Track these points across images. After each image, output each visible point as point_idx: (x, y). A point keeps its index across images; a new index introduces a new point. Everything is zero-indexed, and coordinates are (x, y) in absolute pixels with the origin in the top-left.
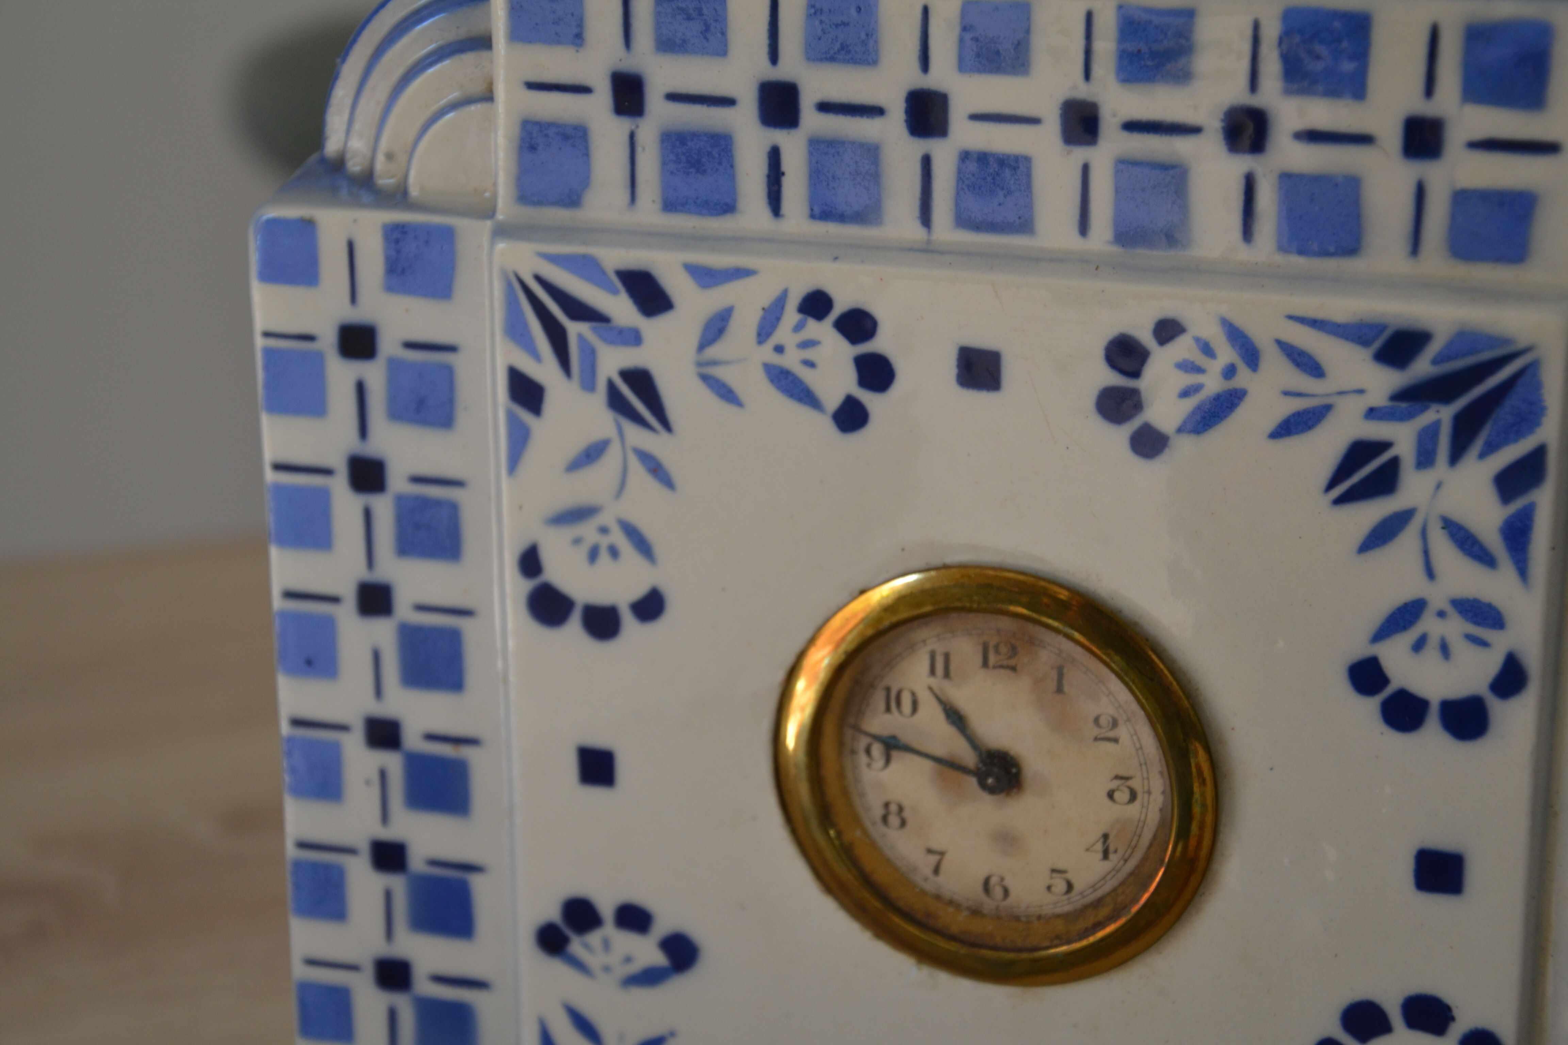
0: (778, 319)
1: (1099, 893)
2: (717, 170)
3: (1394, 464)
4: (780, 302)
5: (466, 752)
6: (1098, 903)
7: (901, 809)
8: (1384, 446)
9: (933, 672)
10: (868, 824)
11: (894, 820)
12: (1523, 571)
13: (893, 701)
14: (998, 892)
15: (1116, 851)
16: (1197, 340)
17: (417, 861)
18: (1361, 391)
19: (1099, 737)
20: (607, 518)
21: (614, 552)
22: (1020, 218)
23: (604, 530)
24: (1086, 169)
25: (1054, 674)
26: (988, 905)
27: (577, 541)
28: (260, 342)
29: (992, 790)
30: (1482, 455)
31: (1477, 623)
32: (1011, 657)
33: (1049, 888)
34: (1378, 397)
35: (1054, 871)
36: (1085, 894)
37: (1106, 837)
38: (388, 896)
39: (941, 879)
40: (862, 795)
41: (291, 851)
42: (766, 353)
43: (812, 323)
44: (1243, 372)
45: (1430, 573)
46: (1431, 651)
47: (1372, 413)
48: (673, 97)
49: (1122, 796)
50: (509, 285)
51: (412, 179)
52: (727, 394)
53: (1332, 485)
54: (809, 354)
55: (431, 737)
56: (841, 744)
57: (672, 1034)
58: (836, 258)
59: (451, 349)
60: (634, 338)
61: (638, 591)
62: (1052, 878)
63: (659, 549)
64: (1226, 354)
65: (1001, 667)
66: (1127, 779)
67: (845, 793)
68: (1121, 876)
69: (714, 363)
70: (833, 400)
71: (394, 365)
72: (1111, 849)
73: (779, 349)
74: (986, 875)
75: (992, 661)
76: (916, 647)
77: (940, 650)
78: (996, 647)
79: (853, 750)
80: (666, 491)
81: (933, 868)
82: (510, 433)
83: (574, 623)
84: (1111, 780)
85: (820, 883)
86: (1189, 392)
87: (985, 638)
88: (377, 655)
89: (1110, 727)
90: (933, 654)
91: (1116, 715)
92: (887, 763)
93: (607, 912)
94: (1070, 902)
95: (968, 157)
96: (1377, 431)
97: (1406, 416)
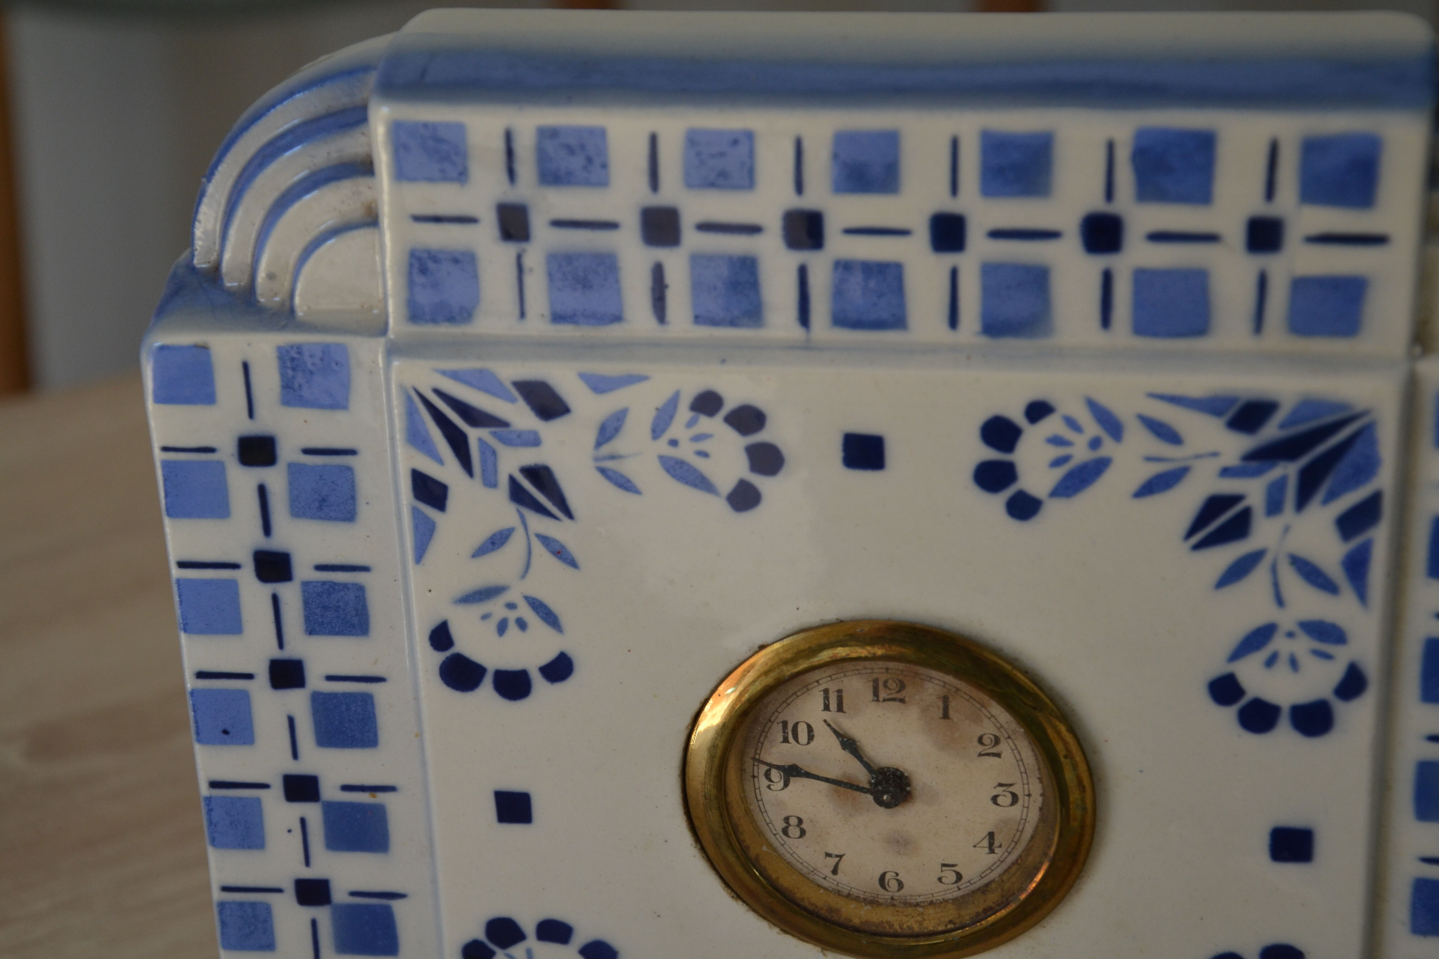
0: (671, 417)
1: (985, 881)
2: (603, 285)
3: (1246, 514)
4: (673, 402)
5: (382, 798)
6: (984, 889)
7: (800, 821)
8: (1235, 499)
9: (827, 708)
10: (769, 835)
11: (794, 831)
12: (1362, 594)
13: (790, 733)
14: (893, 885)
15: (1000, 846)
16: (1066, 418)
17: (339, 895)
18: (1215, 454)
19: (983, 753)
20: (513, 595)
21: (522, 624)
22: (893, 316)
23: (511, 606)
24: (954, 272)
25: (941, 704)
26: (884, 896)
27: (486, 617)
28: (159, 456)
29: (887, 805)
30: (1326, 501)
31: (1322, 641)
32: (899, 691)
33: (940, 879)
34: (1231, 459)
35: (944, 865)
36: (973, 881)
37: (991, 835)
38: (314, 924)
39: (840, 878)
40: (763, 811)
41: (217, 895)
42: (662, 447)
43: (703, 419)
44: (1108, 443)
45: (1280, 601)
46: (1282, 667)
47: (1226, 472)
48: (558, 224)
49: (1005, 800)
50: (409, 398)
51: (297, 300)
52: (625, 484)
53: (1191, 533)
54: (703, 446)
55: (348, 788)
56: (742, 770)
58: (722, 359)
59: (351, 452)
60: (534, 441)
61: (548, 656)
62: (942, 871)
63: (564, 620)
64: (1092, 428)
65: (891, 700)
66: (1009, 785)
67: (748, 812)
68: (1005, 866)
69: (613, 457)
70: (726, 484)
71: (294, 469)
72: (997, 843)
73: (674, 443)
74: (882, 872)
75: (883, 695)
76: (810, 687)
77: (833, 687)
78: (885, 683)
79: (754, 777)
80: (570, 570)
81: (832, 869)
82: (416, 528)
83: (487, 687)
84: (995, 788)
85: (730, 891)
86: (1057, 462)
87: (875, 676)
88: (291, 722)
89: (993, 744)
90: (826, 692)
91: (998, 734)
92: (786, 784)
93: (529, 926)
94: (959, 889)
95: (843, 266)
96: (1230, 486)
97: (1257, 473)
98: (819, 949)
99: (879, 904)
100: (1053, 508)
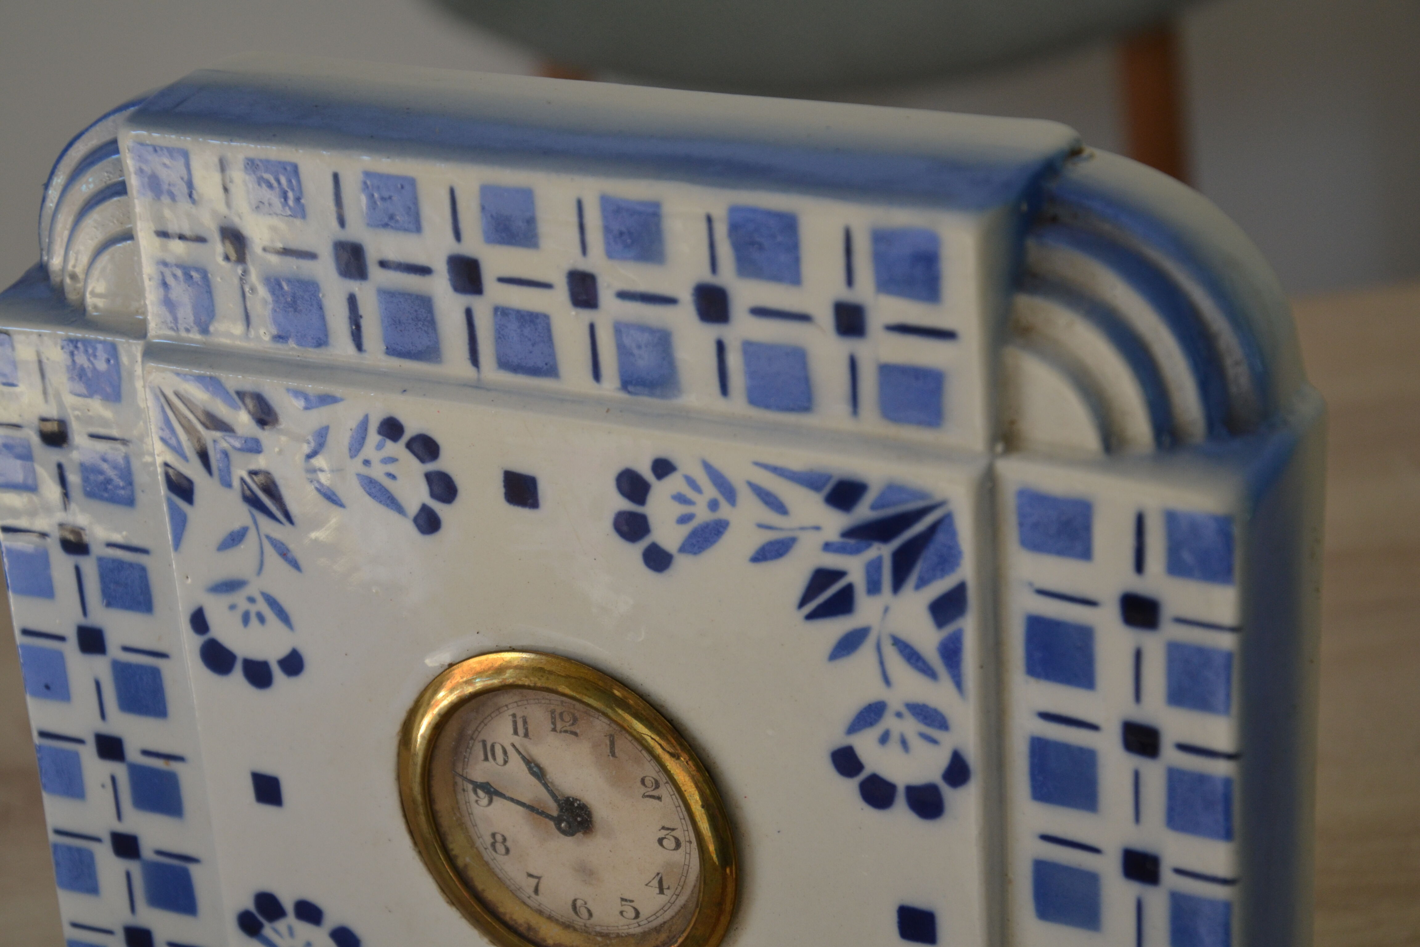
0: (364, 439)
1: (660, 920)
2: (310, 310)
3: (849, 590)
4: (364, 426)
5: (175, 766)
6: (658, 930)
7: (505, 840)
8: (839, 574)
9: (516, 732)
10: (482, 849)
11: (501, 848)
12: (958, 683)
13: (489, 752)
14: (584, 913)
15: (668, 888)
16: (687, 477)
17: (147, 851)
18: (817, 528)
19: (646, 794)
20: (252, 589)
21: (261, 618)
22: (546, 364)
23: (251, 600)
24: (592, 328)
25: (608, 742)
26: (579, 922)
27: (232, 607)
29: (565, 832)
30: (918, 587)
31: (928, 725)
32: (573, 724)
33: (621, 913)
34: (832, 534)
35: (623, 899)
36: (650, 919)
37: (660, 876)
38: (128, 875)
39: (540, 898)
40: (475, 826)
41: (51, 837)
42: (356, 466)
43: (389, 444)
44: (724, 506)
45: (887, 680)
46: (894, 746)
47: (828, 547)
48: (269, 250)
49: (669, 843)
50: (158, 401)
51: (88, 297)
52: (333, 499)
53: (803, 603)
54: (391, 468)
55: (146, 753)
58: (405, 391)
59: (127, 442)
60: (257, 448)
61: (283, 651)
62: (622, 905)
63: (294, 618)
64: (710, 491)
65: (566, 732)
66: (673, 830)
67: (461, 822)
68: (674, 909)
69: (318, 471)
70: (413, 508)
72: (665, 886)
73: (367, 463)
74: (573, 898)
75: (559, 726)
76: (502, 710)
77: (519, 715)
78: (561, 714)
79: (464, 790)
80: (294, 572)
81: (533, 889)
82: (172, 518)
83: (238, 673)
84: (660, 830)
85: (445, 896)
86: (684, 519)
87: (552, 707)
88: (98, 685)
89: (654, 787)
90: (514, 716)
91: (658, 778)
92: (490, 802)
93: (289, 906)
94: (639, 925)
95: (501, 312)
96: (833, 561)
97: (855, 551)
99: (575, 930)
100: (682, 563)
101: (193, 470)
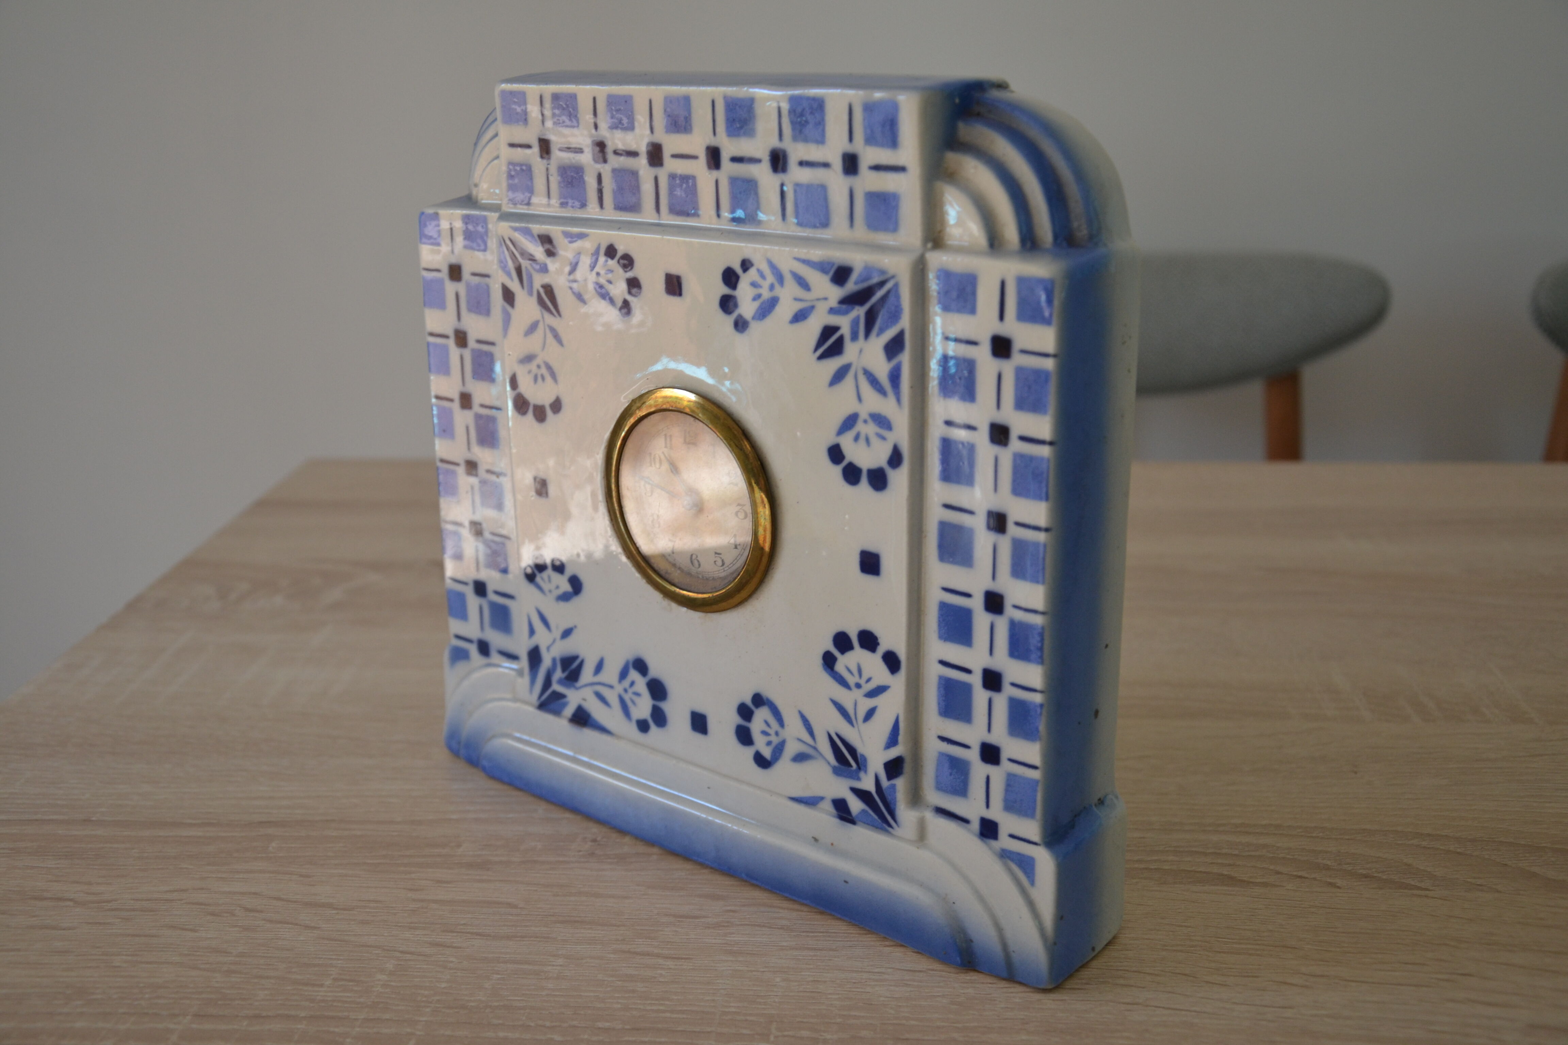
0: (597, 259)
1: (735, 567)
2: (579, 185)
3: (841, 340)
4: (598, 251)
5: (499, 479)
7: (658, 518)
8: (836, 329)
9: (666, 447)
12: (899, 400)
13: (652, 460)
14: (696, 563)
16: (758, 270)
17: (487, 532)
18: (826, 299)
19: (730, 482)
20: (538, 361)
21: (543, 378)
22: (693, 209)
23: (539, 367)
24: (717, 182)
26: (694, 570)
27: (530, 372)
28: (423, 273)
30: (878, 335)
31: (881, 427)
32: (695, 439)
33: (715, 563)
34: (833, 302)
35: (716, 553)
36: (728, 566)
37: (734, 536)
38: (477, 547)
39: (674, 555)
40: (644, 508)
41: (443, 525)
42: (594, 277)
43: (610, 261)
44: (777, 287)
45: (860, 399)
46: (862, 442)
47: (832, 311)
48: (561, 149)
49: (741, 515)
50: (502, 244)
52: (580, 298)
53: (816, 349)
54: (610, 277)
55: (489, 471)
57: (575, 627)
58: (620, 228)
59: (487, 276)
60: (546, 269)
61: (552, 399)
62: (716, 557)
63: (558, 377)
64: (770, 278)
65: (691, 444)
66: (744, 506)
69: (575, 281)
70: (619, 301)
71: (469, 284)
72: (738, 543)
73: (598, 274)
74: (691, 554)
75: (687, 440)
76: (660, 433)
77: (668, 434)
78: (689, 433)
79: (639, 487)
80: (560, 347)
82: (504, 318)
83: (530, 414)
84: (737, 506)
86: (756, 298)
87: (685, 428)
88: (468, 429)
89: (734, 477)
90: (665, 436)
92: (652, 493)
93: (550, 565)
94: (724, 571)
95: (672, 177)
96: (834, 320)
97: (846, 313)
98: (662, 596)
99: (692, 576)
100: (755, 328)
101: (514, 285)
